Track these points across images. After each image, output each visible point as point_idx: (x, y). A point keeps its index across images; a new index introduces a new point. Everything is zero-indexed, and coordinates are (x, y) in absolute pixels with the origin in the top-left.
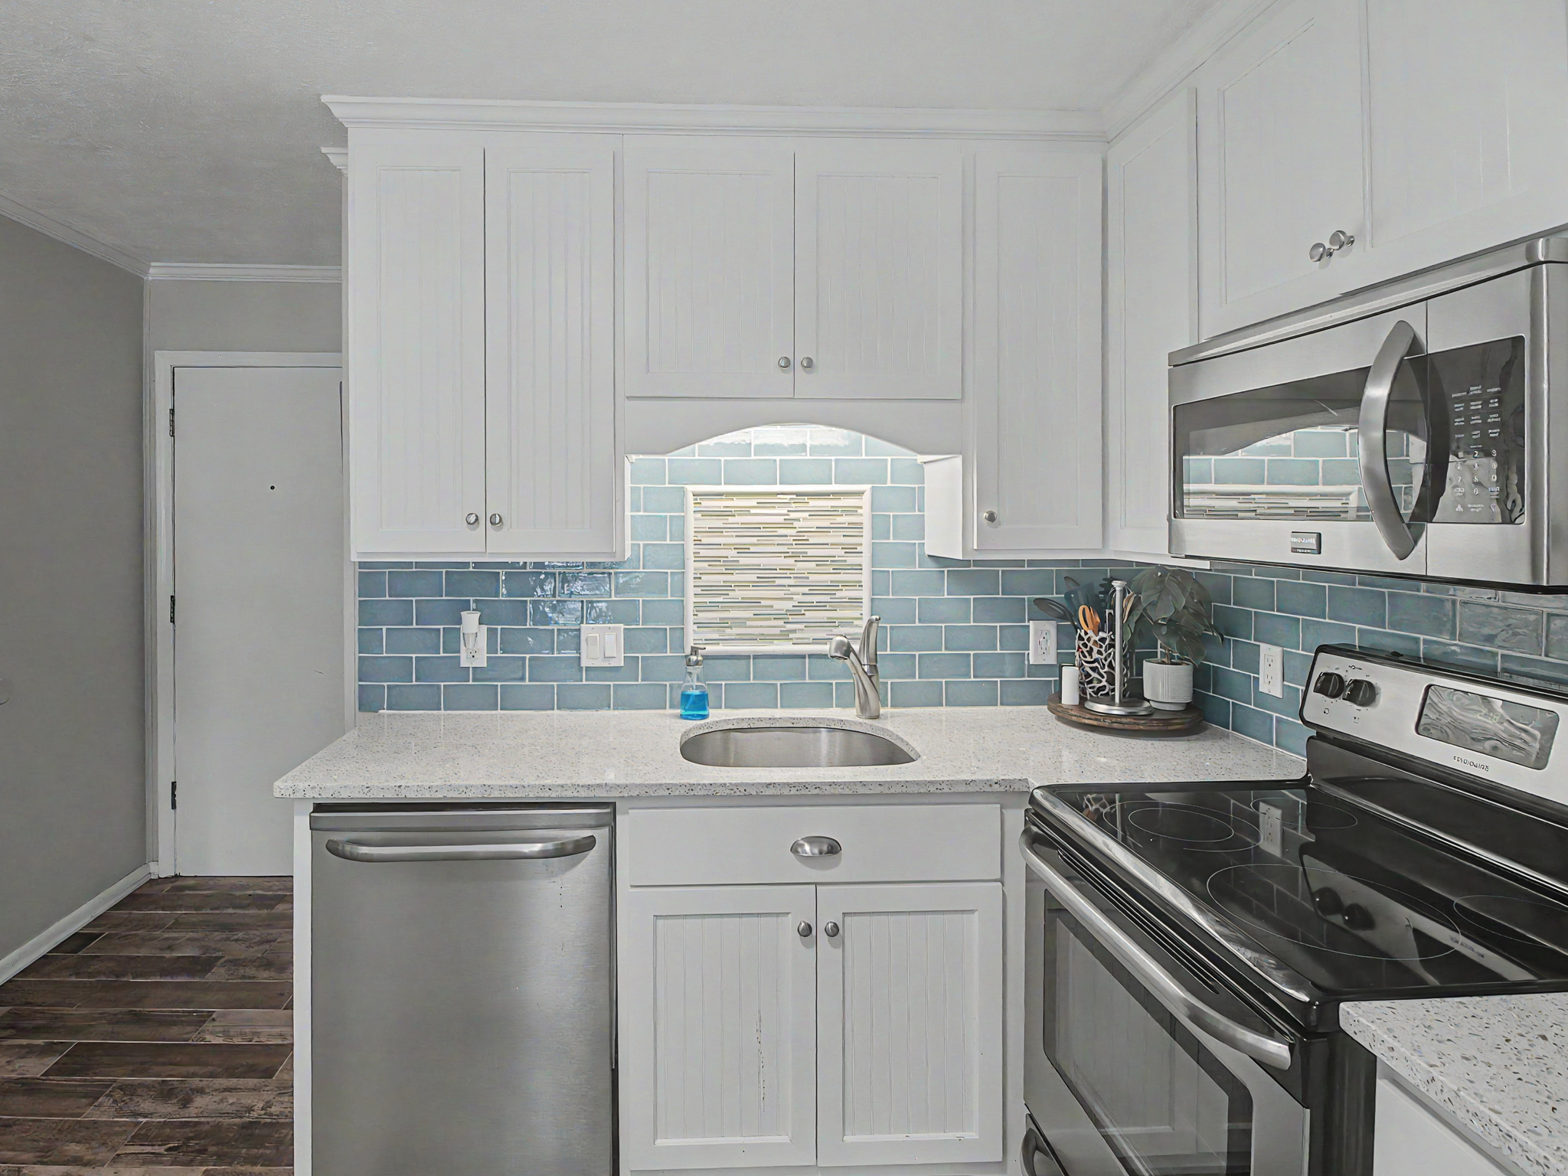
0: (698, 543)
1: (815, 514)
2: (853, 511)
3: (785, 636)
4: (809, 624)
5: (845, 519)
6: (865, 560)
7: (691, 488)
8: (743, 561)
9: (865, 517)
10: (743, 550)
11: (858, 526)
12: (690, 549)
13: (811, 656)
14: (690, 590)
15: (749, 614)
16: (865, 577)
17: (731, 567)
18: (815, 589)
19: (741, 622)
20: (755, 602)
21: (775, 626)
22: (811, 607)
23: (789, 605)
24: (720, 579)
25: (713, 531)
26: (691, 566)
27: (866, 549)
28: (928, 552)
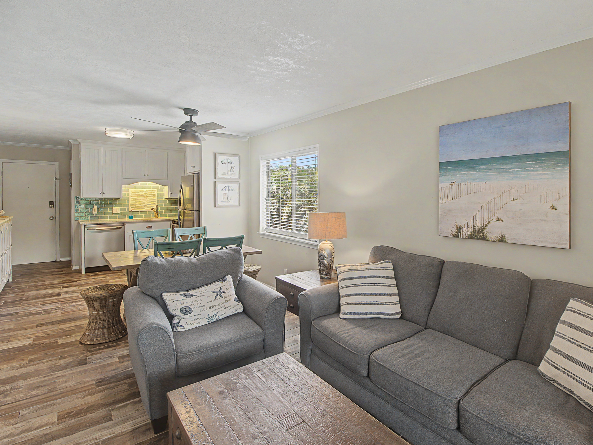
0: (131, 196)
1: (148, 193)
2: (154, 192)
3: (144, 208)
4: (148, 207)
5: (153, 193)
6: (156, 199)
7: (130, 189)
8: (138, 199)
9: (156, 193)
10: (138, 197)
11: (155, 195)
12: (130, 197)
13: (149, 211)
14: (130, 202)
15: (139, 206)
16: (156, 201)
17: (136, 199)
18: (148, 202)
19: (138, 207)
20: (140, 204)
21: (143, 207)
22: (148, 205)
23: (145, 205)
24: (135, 201)
25: (133, 195)
26: (130, 199)
27: (156, 197)
28: (165, 197)
